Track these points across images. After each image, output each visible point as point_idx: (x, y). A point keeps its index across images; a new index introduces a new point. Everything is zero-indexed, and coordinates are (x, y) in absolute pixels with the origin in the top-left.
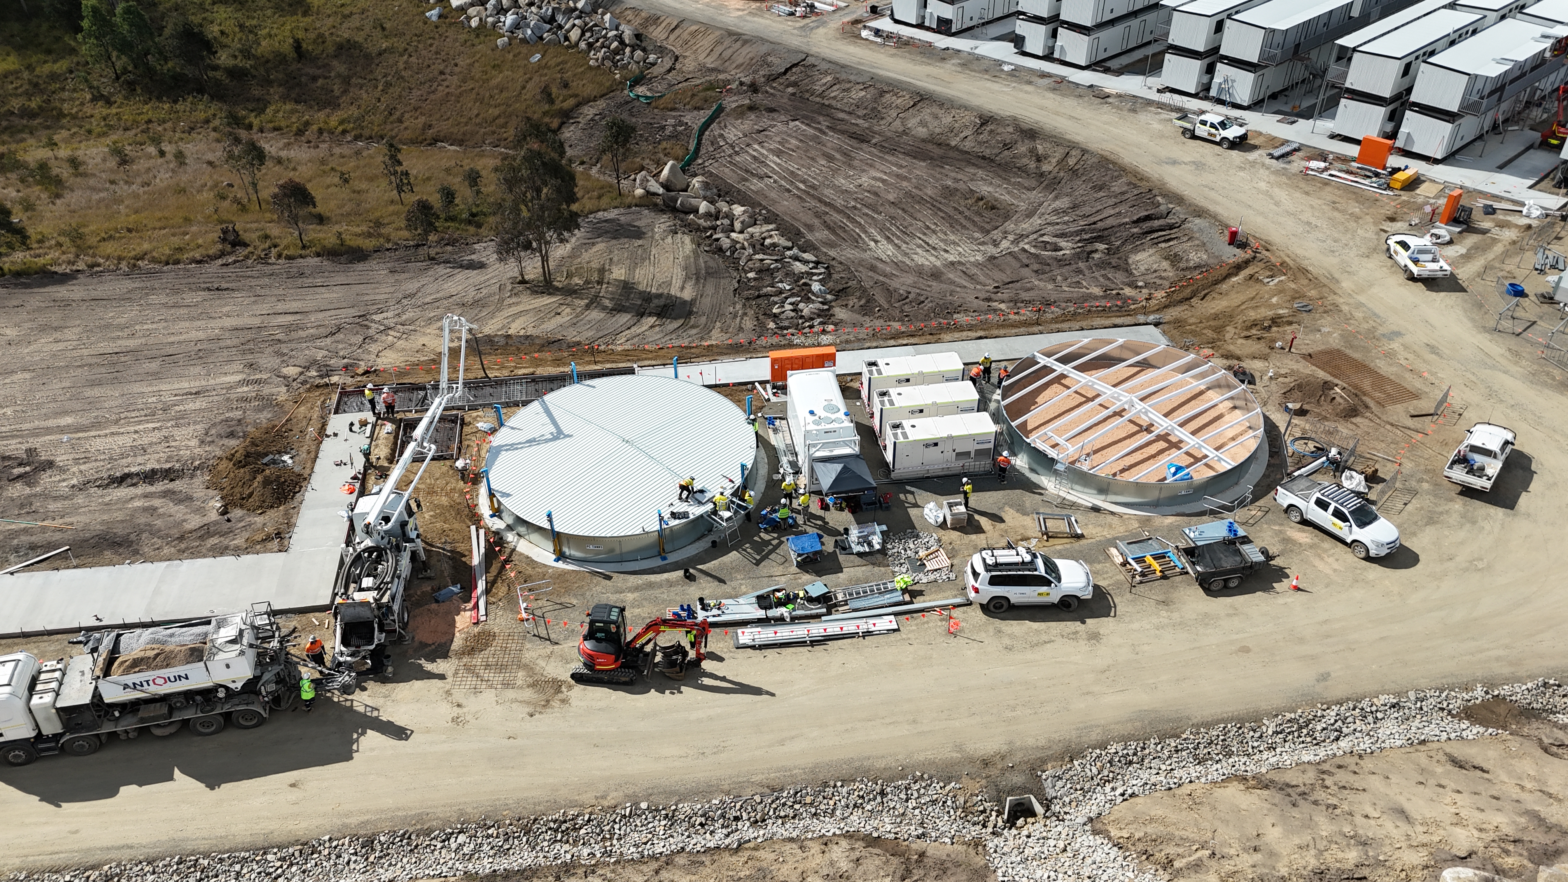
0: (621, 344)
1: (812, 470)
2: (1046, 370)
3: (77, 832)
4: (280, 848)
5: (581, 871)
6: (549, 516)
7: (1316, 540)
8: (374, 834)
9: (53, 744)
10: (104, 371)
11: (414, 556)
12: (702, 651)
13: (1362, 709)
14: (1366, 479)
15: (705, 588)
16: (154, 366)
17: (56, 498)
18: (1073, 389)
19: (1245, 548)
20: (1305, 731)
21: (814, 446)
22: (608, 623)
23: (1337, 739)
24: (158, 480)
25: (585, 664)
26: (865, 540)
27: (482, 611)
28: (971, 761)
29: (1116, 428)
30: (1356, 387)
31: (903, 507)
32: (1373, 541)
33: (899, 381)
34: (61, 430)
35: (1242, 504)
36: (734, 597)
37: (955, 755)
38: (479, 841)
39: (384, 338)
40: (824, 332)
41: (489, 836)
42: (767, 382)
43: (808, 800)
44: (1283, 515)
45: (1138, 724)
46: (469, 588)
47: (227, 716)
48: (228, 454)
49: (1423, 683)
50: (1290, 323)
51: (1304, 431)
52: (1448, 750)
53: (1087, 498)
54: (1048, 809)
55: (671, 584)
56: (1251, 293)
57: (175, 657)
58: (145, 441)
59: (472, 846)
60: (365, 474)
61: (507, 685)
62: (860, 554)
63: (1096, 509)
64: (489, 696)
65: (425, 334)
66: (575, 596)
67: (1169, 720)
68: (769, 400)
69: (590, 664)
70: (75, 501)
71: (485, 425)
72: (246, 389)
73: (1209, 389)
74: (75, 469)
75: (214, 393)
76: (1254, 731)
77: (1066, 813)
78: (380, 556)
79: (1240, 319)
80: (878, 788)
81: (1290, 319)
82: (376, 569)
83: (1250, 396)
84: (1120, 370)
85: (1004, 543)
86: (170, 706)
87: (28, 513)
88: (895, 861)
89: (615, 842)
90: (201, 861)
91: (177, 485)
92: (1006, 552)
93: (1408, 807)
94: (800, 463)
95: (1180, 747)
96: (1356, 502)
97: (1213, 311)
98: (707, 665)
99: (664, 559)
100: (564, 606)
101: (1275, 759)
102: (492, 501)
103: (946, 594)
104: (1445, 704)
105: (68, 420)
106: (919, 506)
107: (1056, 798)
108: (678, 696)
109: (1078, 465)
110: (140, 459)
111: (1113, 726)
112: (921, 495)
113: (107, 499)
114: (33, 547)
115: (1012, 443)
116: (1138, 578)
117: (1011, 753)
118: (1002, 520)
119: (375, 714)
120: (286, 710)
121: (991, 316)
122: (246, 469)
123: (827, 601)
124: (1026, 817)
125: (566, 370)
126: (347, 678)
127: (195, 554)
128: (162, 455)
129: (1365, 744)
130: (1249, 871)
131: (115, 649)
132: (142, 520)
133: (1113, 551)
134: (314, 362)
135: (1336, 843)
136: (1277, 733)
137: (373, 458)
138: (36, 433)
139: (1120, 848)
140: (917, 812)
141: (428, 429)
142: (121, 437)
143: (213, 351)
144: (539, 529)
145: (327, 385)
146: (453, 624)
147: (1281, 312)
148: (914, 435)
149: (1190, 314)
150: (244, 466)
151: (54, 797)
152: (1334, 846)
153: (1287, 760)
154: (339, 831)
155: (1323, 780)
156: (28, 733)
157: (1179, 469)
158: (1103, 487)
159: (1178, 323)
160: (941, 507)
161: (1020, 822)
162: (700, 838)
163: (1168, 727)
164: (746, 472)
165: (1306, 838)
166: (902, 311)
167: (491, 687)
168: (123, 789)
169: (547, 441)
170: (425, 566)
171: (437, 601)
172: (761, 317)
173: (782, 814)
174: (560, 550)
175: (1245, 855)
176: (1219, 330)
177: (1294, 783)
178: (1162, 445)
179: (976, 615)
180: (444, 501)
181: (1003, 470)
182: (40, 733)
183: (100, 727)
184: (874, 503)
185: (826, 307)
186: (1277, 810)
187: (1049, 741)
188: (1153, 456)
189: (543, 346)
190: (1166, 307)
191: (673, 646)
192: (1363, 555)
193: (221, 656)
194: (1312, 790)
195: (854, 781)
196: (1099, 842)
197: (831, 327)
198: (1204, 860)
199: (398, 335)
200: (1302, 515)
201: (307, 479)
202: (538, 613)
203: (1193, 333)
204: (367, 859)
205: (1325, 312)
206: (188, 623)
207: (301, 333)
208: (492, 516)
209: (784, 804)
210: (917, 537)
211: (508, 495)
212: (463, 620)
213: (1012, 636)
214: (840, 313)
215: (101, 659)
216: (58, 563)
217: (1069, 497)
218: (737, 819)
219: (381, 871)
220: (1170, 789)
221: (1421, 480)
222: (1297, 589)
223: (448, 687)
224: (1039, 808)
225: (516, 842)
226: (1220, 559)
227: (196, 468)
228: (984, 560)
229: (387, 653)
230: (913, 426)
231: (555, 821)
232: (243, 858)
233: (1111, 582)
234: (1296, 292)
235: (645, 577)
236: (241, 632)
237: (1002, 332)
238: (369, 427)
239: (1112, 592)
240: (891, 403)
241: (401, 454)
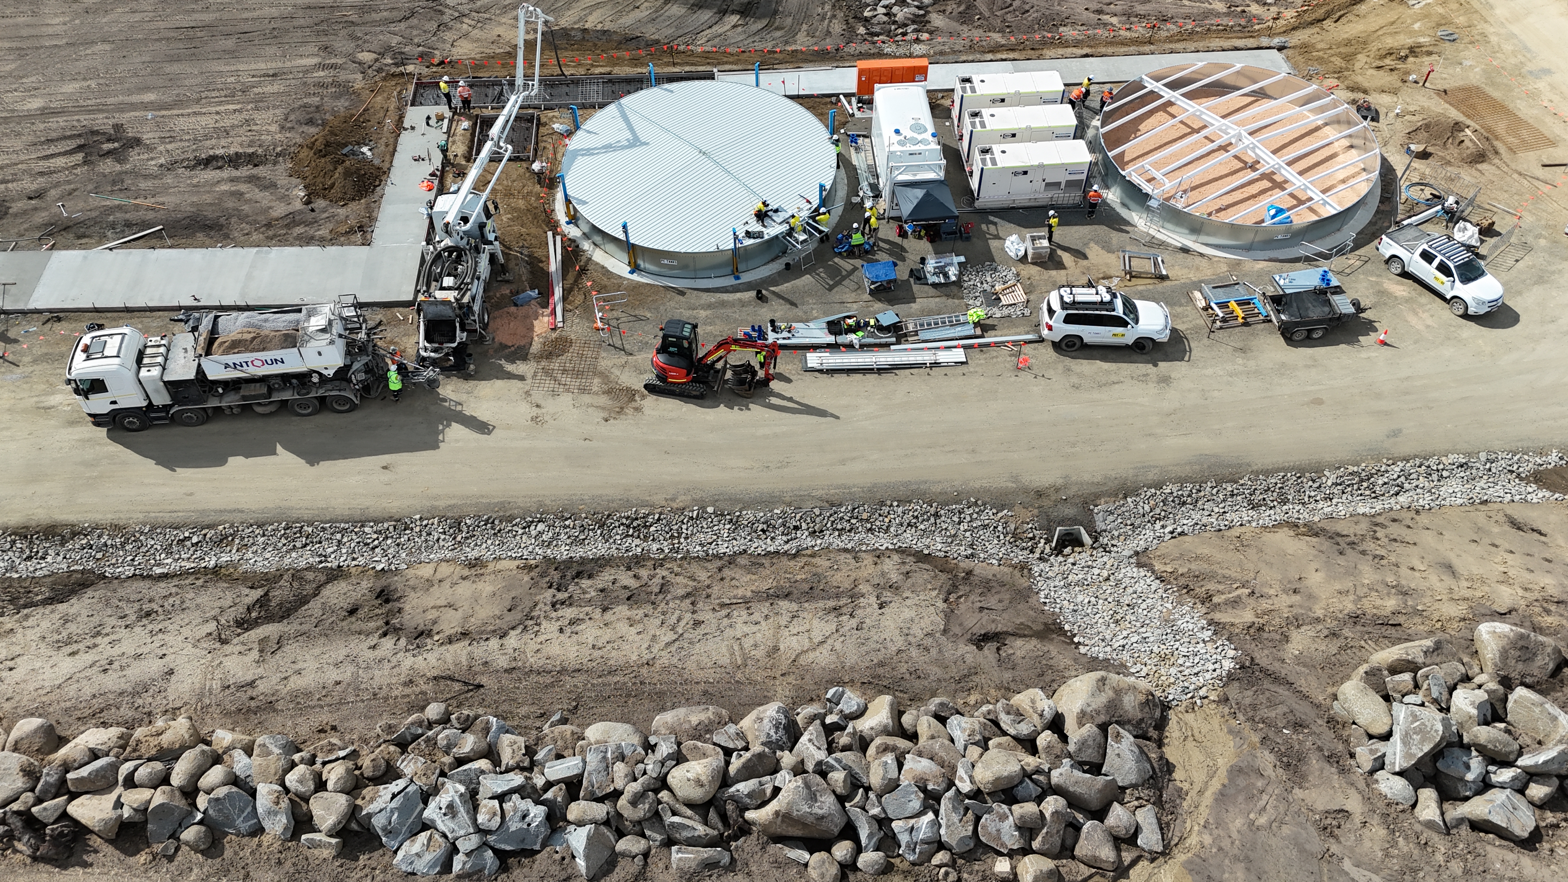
0: (701, 45)
1: (893, 193)
2: (1153, 95)
3: (191, 494)
4: (376, 522)
5: (650, 564)
6: (625, 227)
7: (1414, 294)
8: (460, 517)
9: (163, 414)
10: (182, 46)
11: (493, 258)
12: (771, 371)
13: (1429, 467)
14: (1480, 233)
15: (776, 310)
16: (230, 43)
17: (146, 177)
18: (1179, 118)
19: (1336, 299)
20: (1365, 484)
21: (898, 168)
22: (681, 338)
23: (1397, 494)
24: (242, 164)
25: (657, 376)
26: (941, 271)
27: (559, 317)
28: (1026, 491)
29: (1221, 162)
30: (1489, 130)
31: (984, 238)
32: (1474, 299)
33: (994, 101)
34: (145, 106)
35: (1341, 251)
36: (805, 321)
37: (1010, 485)
38: (557, 530)
39: (459, 25)
40: (917, 41)
41: (565, 527)
42: (853, 95)
43: (865, 516)
44: (1384, 266)
45: (1197, 467)
46: (546, 294)
47: (322, 400)
48: (308, 142)
49: (1497, 445)
50: (1429, 53)
51: (1423, 176)
52: (1508, 512)
53: (1177, 237)
54: (1096, 540)
55: (743, 304)
56: (1392, 16)
57: (271, 341)
58: (227, 123)
59: (550, 534)
60: (443, 171)
61: (583, 390)
62: (935, 285)
63: (1185, 250)
64: (566, 399)
65: (500, 24)
66: (649, 309)
67: (1230, 466)
68: (853, 115)
69: (662, 376)
70: (164, 181)
71: (561, 127)
72: (322, 74)
73: (1326, 124)
74: (161, 148)
75: (291, 76)
76: (1314, 481)
77: (1113, 546)
78: (459, 256)
79: (1374, 47)
80: (933, 510)
81: (1431, 49)
82: (456, 269)
83: (1371, 135)
84: (1233, 99)
85: (1084, 280)
86: (269, 387)
87: (121, 190)
88: (943, 577)
89: (682, 540)
90: (305, 528)
91: (261, 171)
92: (1085, 290)
93: (1456, 563)
94: (881, 185)
95: (1236, 492)
96: (1466, 256)
97: (1346, 36)
98: (774, 385)
99: (737, 278)
100: (638, 319)
101: (1330, 509)
102: (568, 208)
103: (1018, 330)
104: (1516, 467)
105: (150, 97)
106: (1000, 238)
107: (1105, 531)
108: (746, 413)
109: (1172, 202)
110: (223, 142)
111: (1170, 468)
112: (1003, 226)
113: (195, 181)
114: (129, 225)
115: (1106, 175)
116: (1218, 324)
117: (1065, 487)
118: (1085, 257)
119: (459, 408)
120: (375, 398)
121: (1100, 32)
122: (328, 159)
123: (898, 332)
124: (1073, 547)
125: (644, 71)
126: (431, 373)
127: (283, 241)
128: (244, 138)
129: (1425, 500)
130: (1286, 610)
131: (214, 331)
132: (230, 204)
133: (1197, 295)
134: (389, 48)
135: (1377, 591)
136: (1337, 484)
137: (450, 155)
138: (122, 108)
139: (1162, 581)
140: (968, 534)
141: (504, 128)
142: (204, 118)
143: (287, 31)
144: (614, 240)
145: (403, 74)
146: (531, 328)
147: (1422, 40)
148: (1003, 162)
149: (1319, 38)
150: (324, 156)
151: (169, 462)
152: (1374, 594)
153: (1342, 510)
154: (428, 511)
155: (1375, 532)
156: (139, 402)
157: (1280, 211)
158: (1196, 226)
159: (1305, 48)
160: (1023, 240)
161: (1068, 550)
162: (761, 543)
163: (1226, 472)
164: (824, 193)
165: (1348, 584)
166: (1004, 21)
167: (568, 390)
168: (232, 460)
169: (624, 148)
170: (504, 269)
171: (516, 305)
172: (851, 21)
173: (839, 527)
174: (635, 262)
175: (1284, 596)
176: (1349, 58)
177: (1344, 533)
178: (1266, 184)
179: (1047, 353)
180: (521, 204)
181: (1093, 206)
182: (150, 403)
183: (206, 401)
184: (955, 233)
185: (922, 12)
186: (1323, 557)
187: (1106, 478)
188: (1254, 196)
189: (620, 43)
190: (1294, 29)
191: (743, 365)
192: (1461, 312)
193: (313, 343)
194: (1362, 540)
195: (910, 502)
196: (1143, 574)
197: (925, 36)
198: (1243, 597)
199: (473, 23)
200: (1404, 267)
201: (387, 172)
202: (614, 323)
203: (1320, 60)
204: (454, 538)
205: (1472, 43)
206: (281, 309)
207: (375, 16)
208: (568, 223)
209: (842, 519)
210: (995, 270)
211: (585, 203)
212: (541, 325)
213: (1080, 375)
214: (937, 20)
215: (202, 338)
216: (153, 242)
217: (1159, 236)
218: (796, 528)
219: (468, 550)
220: (1220, 530)
221: (1539, 236)
222: (1383, 343)
223: (527, 388)
224: (1087, 539)
225: (591, 534)
226: (1307, 309)
227: (278, 155)
228: (1062, 297)
229: (469, 351)
230: (1003, 152)
231: (627, 518)
232: (344, 529)
233: (1190, 326)
234: (1443, 17)
235: (718, 295)
236: (330, 322)
237: (1110, 50)
238: (446, 121)
239: (1189, 337)
240: (983, 125)
241: (478, 152)
